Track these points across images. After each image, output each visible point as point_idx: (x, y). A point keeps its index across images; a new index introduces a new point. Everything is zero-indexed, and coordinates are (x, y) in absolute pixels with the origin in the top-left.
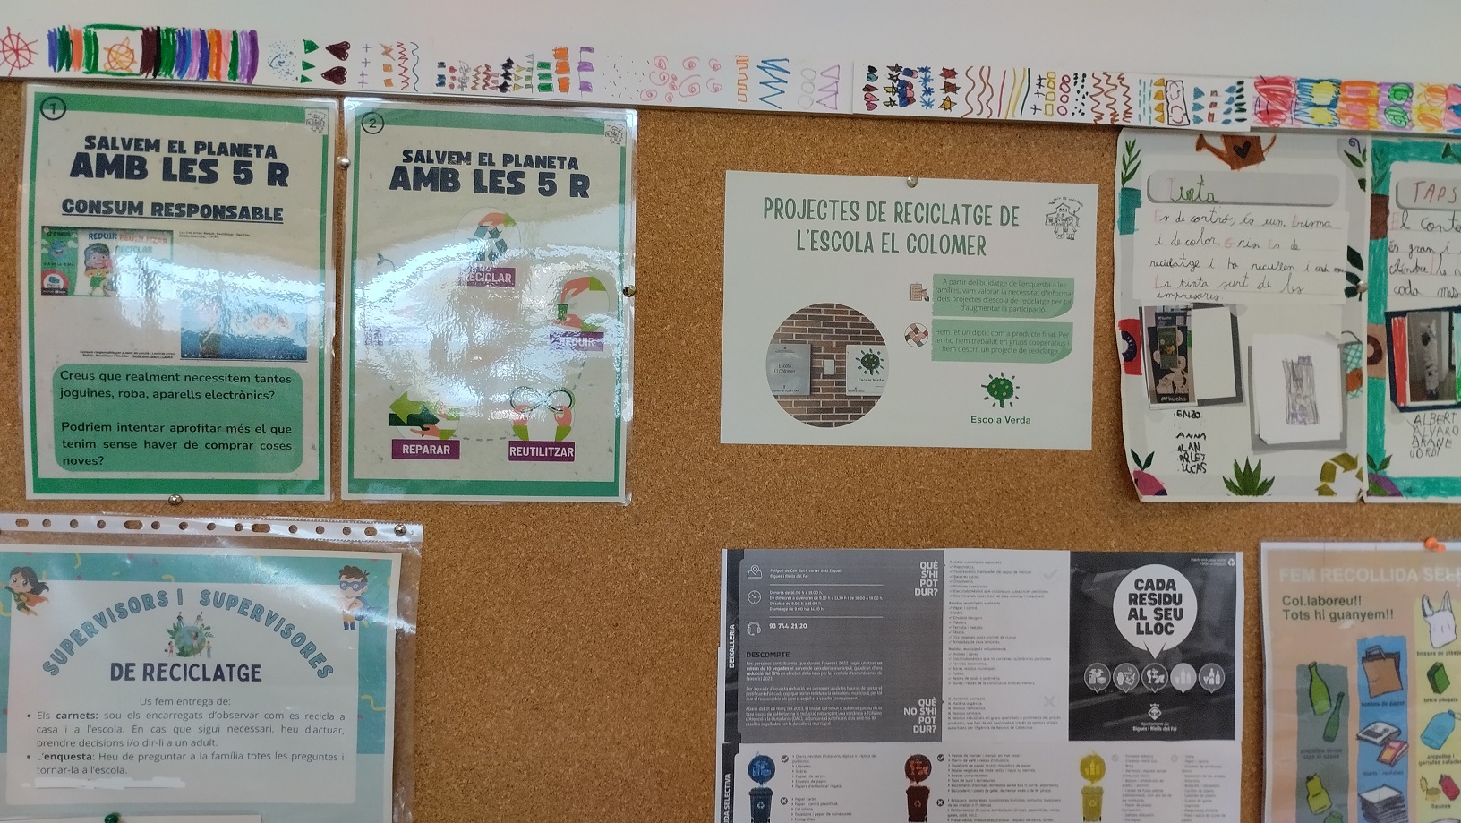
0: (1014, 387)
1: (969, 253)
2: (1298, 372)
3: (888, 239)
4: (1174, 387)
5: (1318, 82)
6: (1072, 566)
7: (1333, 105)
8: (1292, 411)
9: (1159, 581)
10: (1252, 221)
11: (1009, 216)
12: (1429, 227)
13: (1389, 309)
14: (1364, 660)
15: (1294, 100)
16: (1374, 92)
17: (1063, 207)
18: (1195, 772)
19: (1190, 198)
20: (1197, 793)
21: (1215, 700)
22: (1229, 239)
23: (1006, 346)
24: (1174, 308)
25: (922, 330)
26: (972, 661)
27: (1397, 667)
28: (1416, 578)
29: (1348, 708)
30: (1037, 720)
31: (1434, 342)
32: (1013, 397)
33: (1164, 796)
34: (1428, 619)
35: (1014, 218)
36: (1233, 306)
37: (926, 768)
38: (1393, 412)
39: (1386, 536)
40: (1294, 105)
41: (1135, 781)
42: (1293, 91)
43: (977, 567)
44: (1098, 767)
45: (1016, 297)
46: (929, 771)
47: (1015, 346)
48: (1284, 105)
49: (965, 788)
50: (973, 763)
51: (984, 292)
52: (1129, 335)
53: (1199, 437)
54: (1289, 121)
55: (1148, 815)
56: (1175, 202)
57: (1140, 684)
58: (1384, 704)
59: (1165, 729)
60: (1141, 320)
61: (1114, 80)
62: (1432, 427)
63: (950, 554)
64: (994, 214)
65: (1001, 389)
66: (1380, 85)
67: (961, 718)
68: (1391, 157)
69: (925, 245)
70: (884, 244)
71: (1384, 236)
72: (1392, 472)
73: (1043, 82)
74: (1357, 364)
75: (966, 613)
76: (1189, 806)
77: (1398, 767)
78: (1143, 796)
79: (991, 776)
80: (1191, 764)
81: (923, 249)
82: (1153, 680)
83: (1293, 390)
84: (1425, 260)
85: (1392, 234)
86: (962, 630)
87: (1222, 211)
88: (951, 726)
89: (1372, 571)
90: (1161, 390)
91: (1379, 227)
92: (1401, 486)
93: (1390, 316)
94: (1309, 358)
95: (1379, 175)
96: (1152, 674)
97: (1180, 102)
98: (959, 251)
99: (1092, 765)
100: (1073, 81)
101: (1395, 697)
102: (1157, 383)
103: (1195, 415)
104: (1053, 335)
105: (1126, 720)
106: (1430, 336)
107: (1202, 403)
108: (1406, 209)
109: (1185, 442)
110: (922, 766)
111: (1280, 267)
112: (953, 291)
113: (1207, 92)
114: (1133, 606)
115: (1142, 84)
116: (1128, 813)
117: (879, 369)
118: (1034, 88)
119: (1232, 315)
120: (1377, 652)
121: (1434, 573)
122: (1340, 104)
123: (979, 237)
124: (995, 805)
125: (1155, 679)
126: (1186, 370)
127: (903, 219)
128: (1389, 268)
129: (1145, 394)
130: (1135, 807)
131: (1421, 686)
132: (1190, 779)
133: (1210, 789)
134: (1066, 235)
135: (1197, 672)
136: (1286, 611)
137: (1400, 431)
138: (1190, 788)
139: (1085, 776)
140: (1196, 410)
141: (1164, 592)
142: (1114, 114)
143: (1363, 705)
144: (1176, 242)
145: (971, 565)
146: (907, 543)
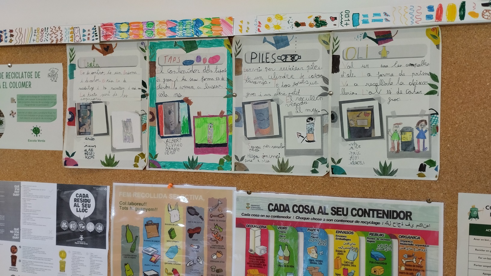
0: (40, 130)
1: (27, 88)
2: (127, 124)
3: (4, 84)
4: (85, 130)
5: (122, 24)
6: (57, 188)
7: (127, 31)
8: (125, 138)
9: (84, 194)
10: (111, 73)
11: (38, 75)
12: (171, 72)
13: (157, 102)
14: (146, 225)
15: (115, 31)
16: (141, 25)
17: (53, 71)
18: (93, 259)
19: (91, 66)
20: (94, 266)
21: (100, 235)
22: (103, 80)
23: (38, 117)
24: (86, 103)
25: (14, 112)
26: (29, 218)
27: (158, 228)
28: (166, 197)
29: (139, 241)
30: (47, 238)
31: (172, 113)
32: (40, 133)
33: (84, 266)
34: (170, 212)
35: (39, 75)
36: (105, 102)
37: (16, 250)
38: (159, 138)
39: (156, 182)
40: (115, 32)
41: (75, 260)
42: (114, 28)
43: (30, 188)
44: (64, 254)
45: (40, 101)
46: (17, 251)
47: (40, 117)
48: (111, 32)
49: (27, 257)
50: (29, 250)
51: (31, 100)
52: (72, 113)
53: (93, 146)
54: (113, 38)
55: (79, 272)
56: (86, 68)
57: (77, 228)
58: (152, 241)
59: (84, 244)
60: (76, 108)
61: (57, 29)
62: (173, 144)
63: (23, 183)
64: (33, 74)
65: (36, 131)
66: (142, 23)
67: (25, 235)
68: (156, 48)
69: (14, 85)
70: (3, 86)
71: (155, 76)
72: (158, 159)
73: (36, 31)
74: (145, 121)
75: (27, 202)
76: (92, 270)
77: (157, 264)
78: (78, 265)
79: (34, 254)
80: (92, 256)
81: (14, 87)
82: (81, 227)
83: (125, 131)
84: (169, 84)
85: (157, 75)
86: (26, 207)
87: (101, 70)
88: (23, 237)
89: (151, 194)
90: (81, 131)
91: (152, 72)
92: (161, 165)
93: (157, 104)
94: (130, 119)
95: (152, 54)
96: (81, 225)
97: (78, 34)
98: (24, 87)
99: (63, 254)
100: (44, 30)
101: (157, 239)
102: (80, 129)
103: (93, 139)
104: (51, 113)
105: (73, 240)
106: (172, 111)
107: (95, 135)
108: (162, 66)
109: (88, 148)
110: (15, 249)
111: (120, 88)
112: (22, 99)
113: (87, 31)
114: (75, 203)
115: (66, 30)
116: (73, 270)
117: (3, 125)
118: (34, 33)
119: (105, 105)
120: (151, 223)
121: (173, 196)
122: (130, 31)
123: (29, 82)
124: (35, 264)
125: (82, 227)
126: (90, 124)
127: (8, 78)
128: (157, 87)
129: (76, 132)
130: (75, 269)
131: (166, 236)
132: (92, 261)
133: (98, 265)
134: (54, 80)
135: (95, 225)
136: (120, 206)
137: (161, 145)
138: (92, 264)
139: (61, 257)
140: (93, 137)
141: (85, 198)
142: (57, 40)
143: (144, 240)
144: (87, 81)
145: (28, 187)
146: (11, 179)
